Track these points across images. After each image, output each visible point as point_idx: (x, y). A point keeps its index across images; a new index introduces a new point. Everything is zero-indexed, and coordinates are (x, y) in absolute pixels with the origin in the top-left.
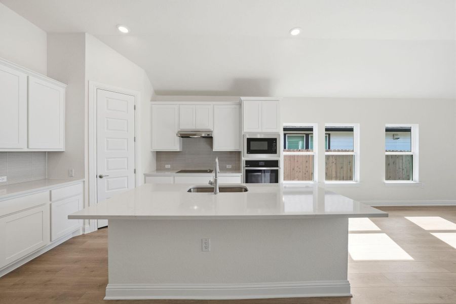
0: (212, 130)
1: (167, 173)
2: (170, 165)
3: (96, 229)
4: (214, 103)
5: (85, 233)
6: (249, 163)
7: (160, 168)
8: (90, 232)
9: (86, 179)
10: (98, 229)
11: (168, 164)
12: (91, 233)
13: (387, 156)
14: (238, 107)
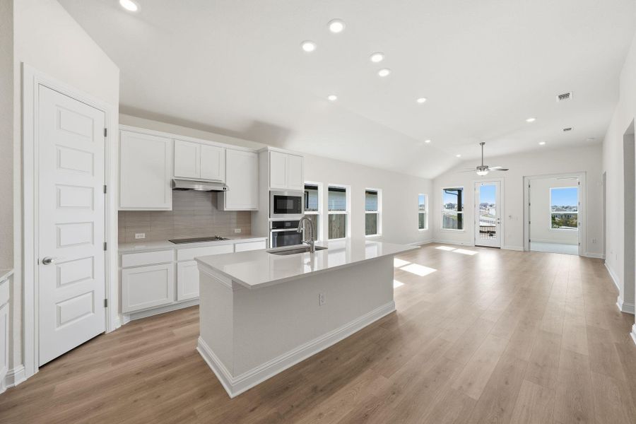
0: (224, 182)
1: (138, 247)
2: (144, 235)
3: (37, 371)
4: (227, 146)
5: (16, 383)
6: (277, 225)
7: (124, 240)
8: (25, 379)
9: (16, 270)
10: (40, 368)
11: (140, 233)
12: (28, 379)
13: (367, 215)
14: (256, 155)
